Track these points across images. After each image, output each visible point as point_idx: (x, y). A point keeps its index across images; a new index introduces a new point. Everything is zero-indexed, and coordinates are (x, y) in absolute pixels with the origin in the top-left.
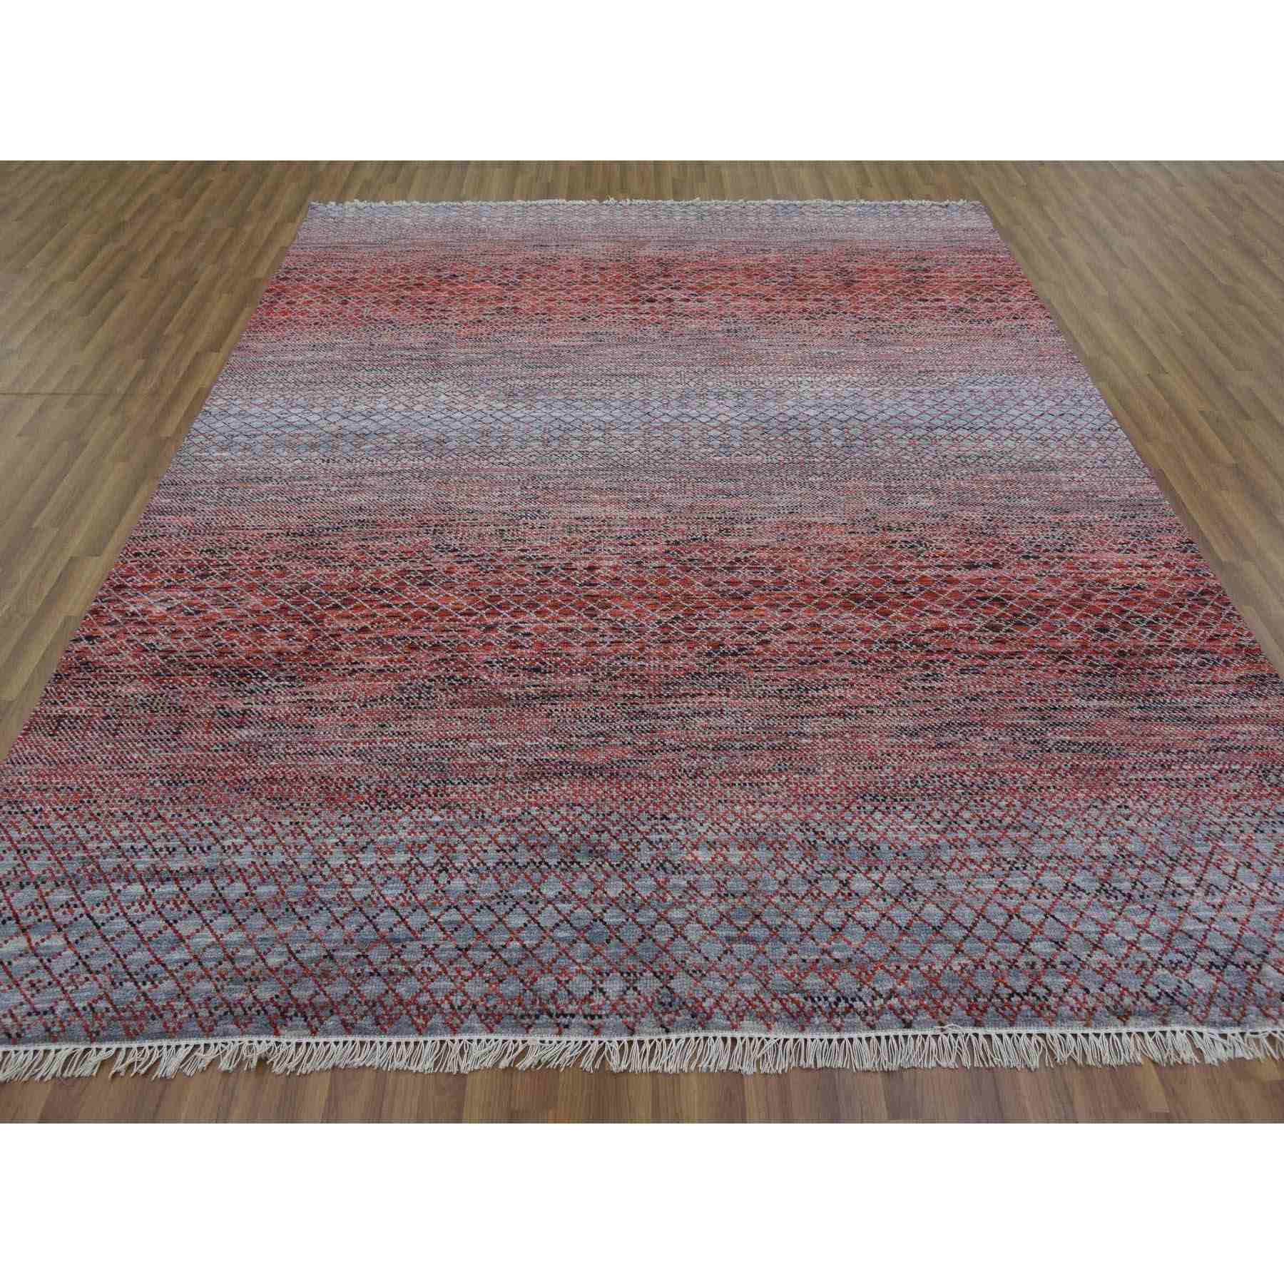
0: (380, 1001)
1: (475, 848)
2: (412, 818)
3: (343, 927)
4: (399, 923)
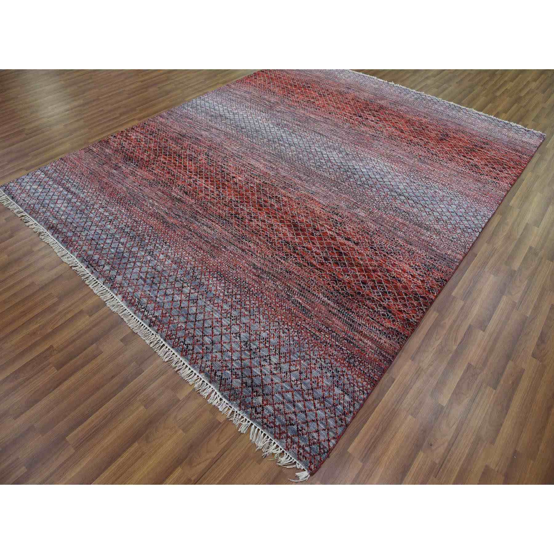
0: (68, 237)
1: (121, 222)
2: (119, 208)
3: (80, 220)
4: (90, 226)
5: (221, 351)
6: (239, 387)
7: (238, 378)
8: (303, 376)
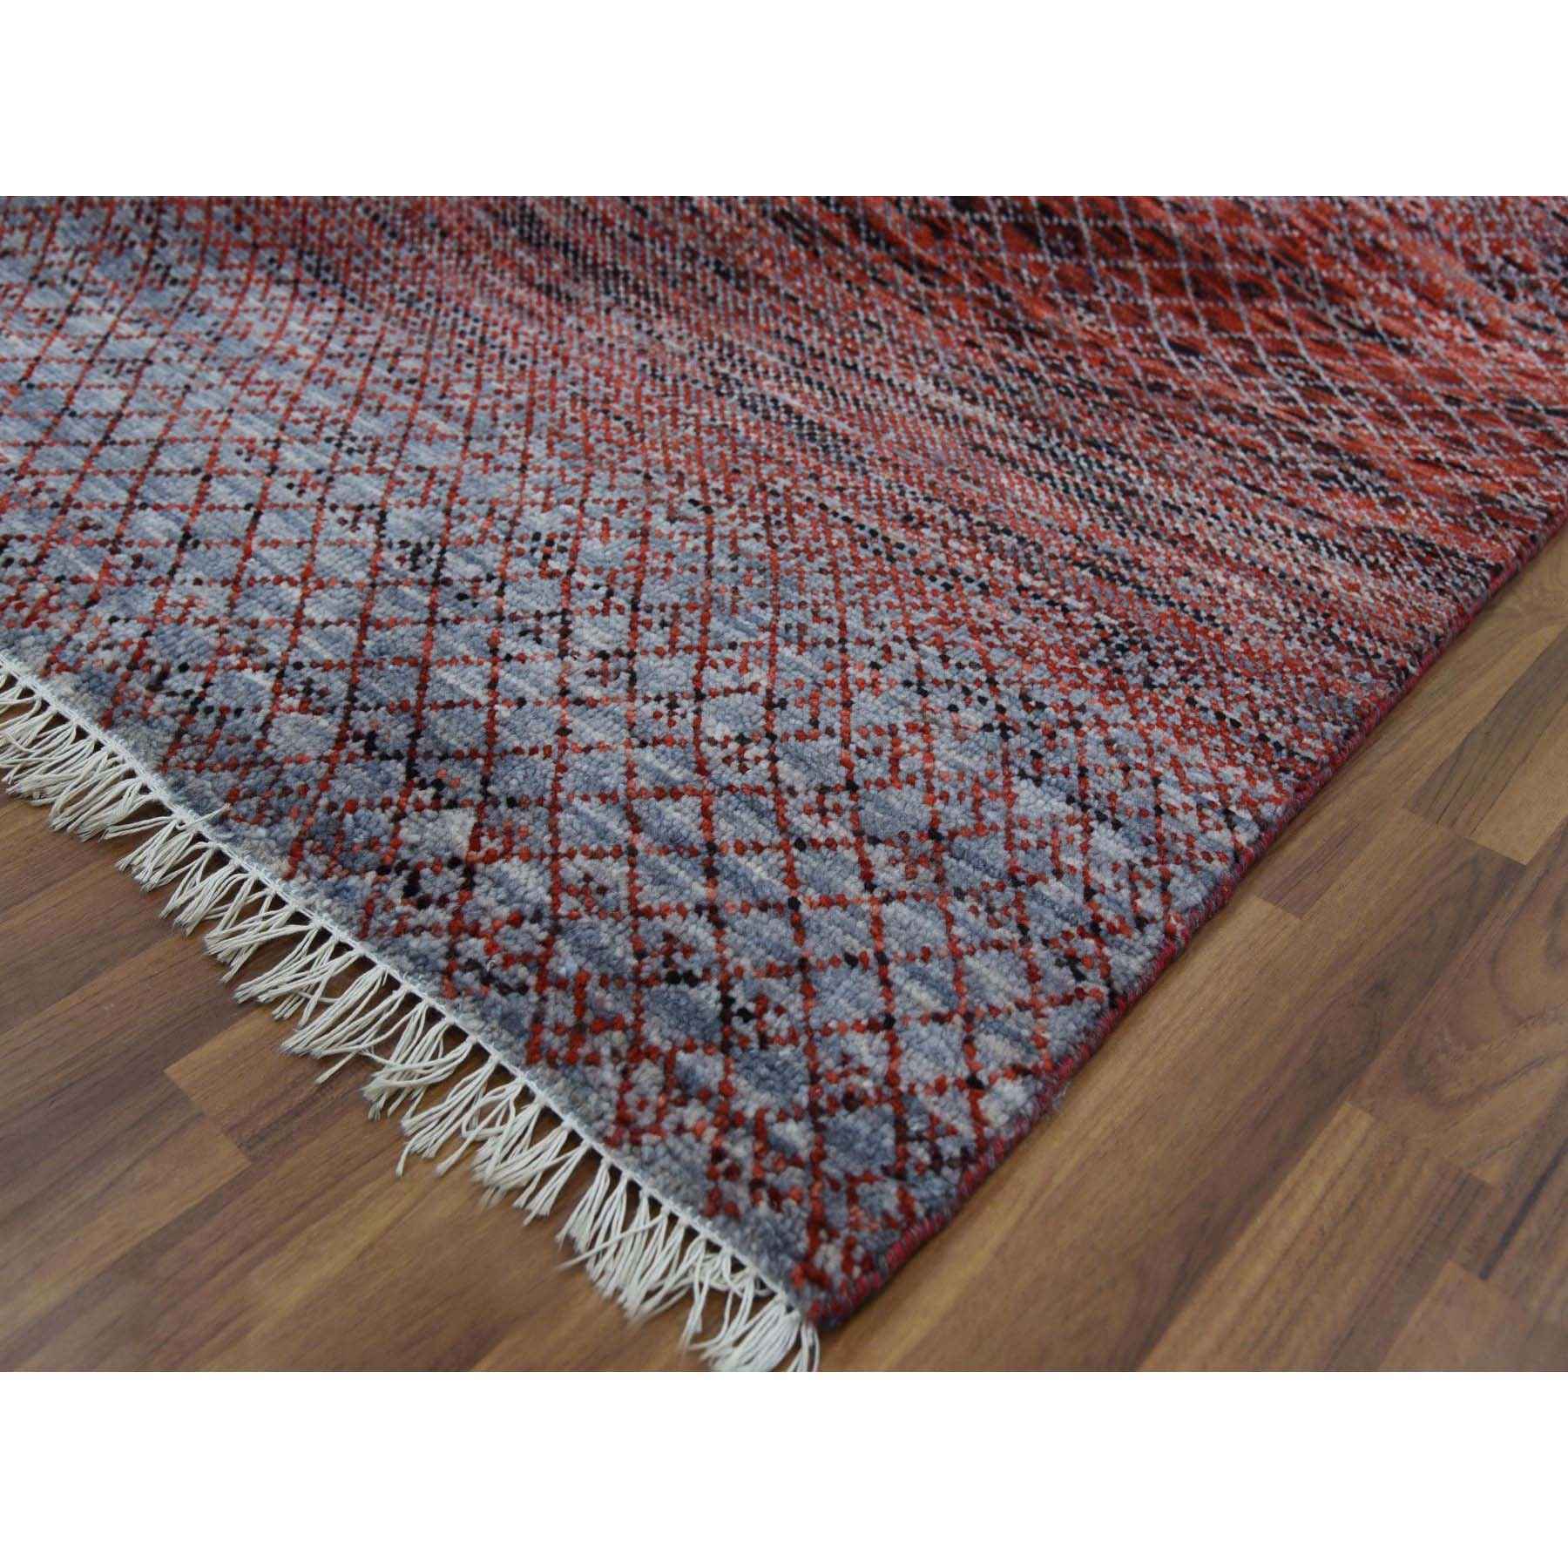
5: (236, 582)
6: (312, 753)
7: (318, 712)
8: (791, 720)
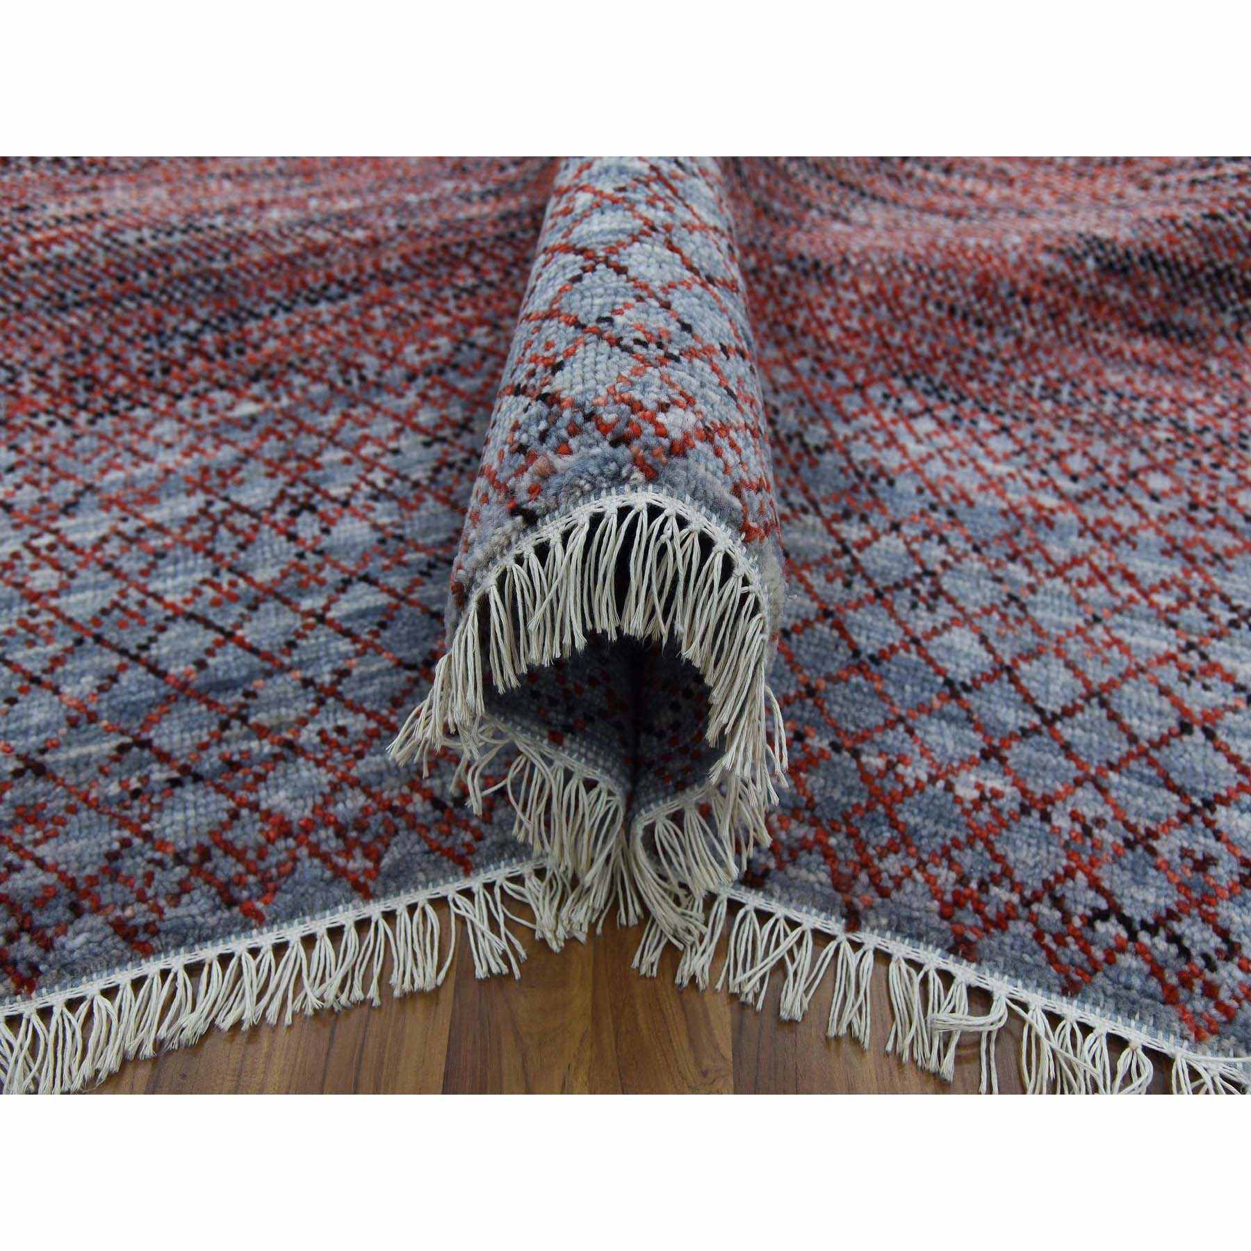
0: (220, 841)
1: (369, 450)
2: (181, 419)
3: (56, 691)
4: (218, 644)
